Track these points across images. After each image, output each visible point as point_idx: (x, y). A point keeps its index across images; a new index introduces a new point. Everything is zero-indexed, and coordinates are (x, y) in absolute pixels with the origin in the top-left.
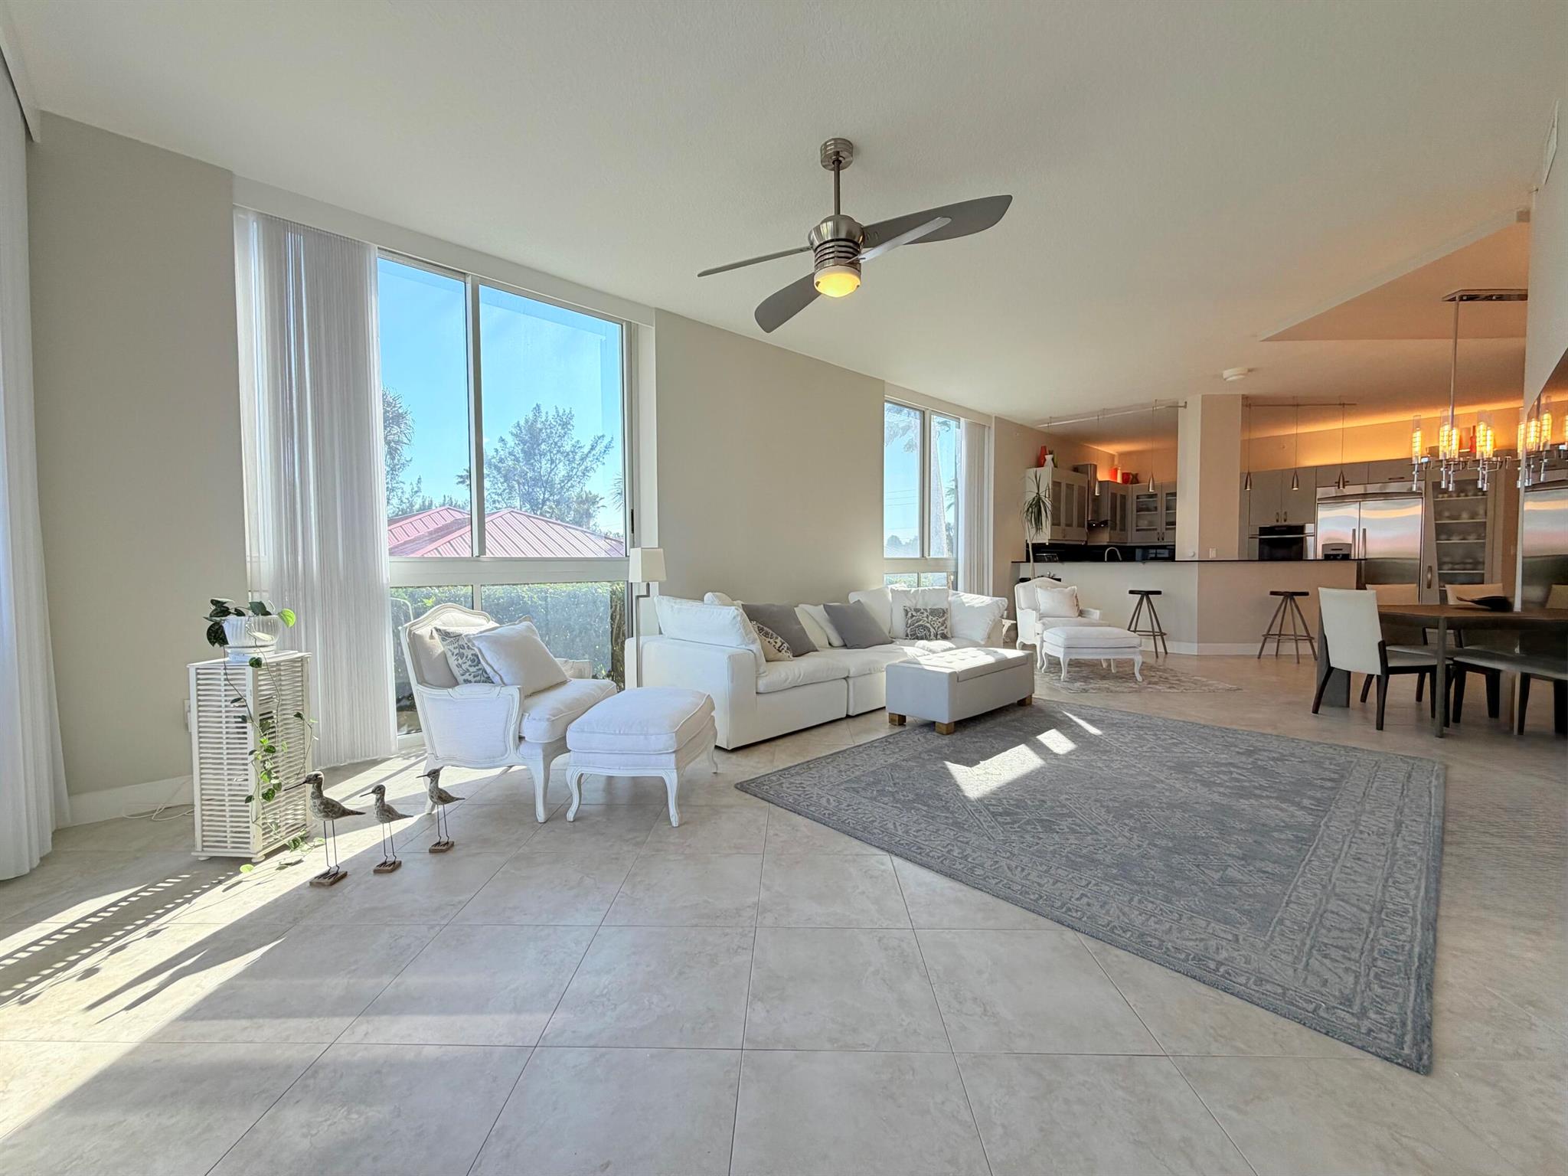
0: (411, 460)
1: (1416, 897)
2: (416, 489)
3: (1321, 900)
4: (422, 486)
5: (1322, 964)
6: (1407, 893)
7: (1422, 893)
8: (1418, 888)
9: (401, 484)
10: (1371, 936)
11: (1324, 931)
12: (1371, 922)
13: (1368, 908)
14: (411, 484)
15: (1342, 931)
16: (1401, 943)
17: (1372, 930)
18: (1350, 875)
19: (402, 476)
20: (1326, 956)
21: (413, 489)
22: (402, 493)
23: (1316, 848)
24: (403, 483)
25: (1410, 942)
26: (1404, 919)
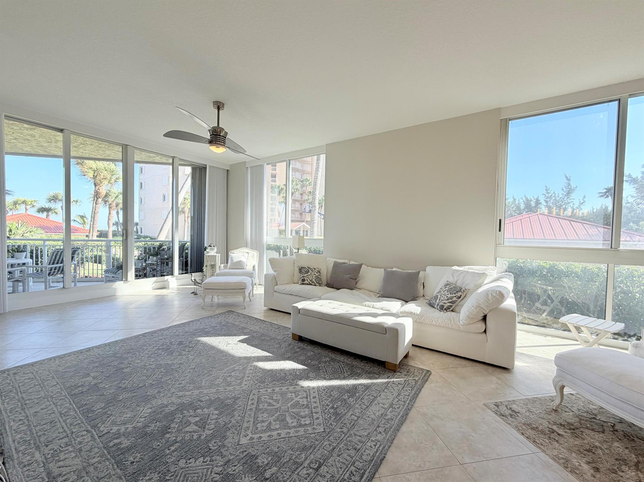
0: (577, 187)
1: (9, 422)
2: (582, 201)
3: (48, 392)
4: (586, 199)
5: (28, 376)
6: (14, 421)
7: (7, 427)
8: (11, 427)
9: (573, 200)
10: (19, 393)
11: (37, 383)
12: (23, 398)
13: (28, 402)
14: (579, 199)
15: (30, 388)
16: (6, 398)
17: (20, 396)
18: (47, 411)
19: (573, 196)
20: (29, 378)
21: (580, 201)
22: (573, 204)
23: (76, 412)
24: (574, 199)
25: (4, 400)
26: (9, 408)
